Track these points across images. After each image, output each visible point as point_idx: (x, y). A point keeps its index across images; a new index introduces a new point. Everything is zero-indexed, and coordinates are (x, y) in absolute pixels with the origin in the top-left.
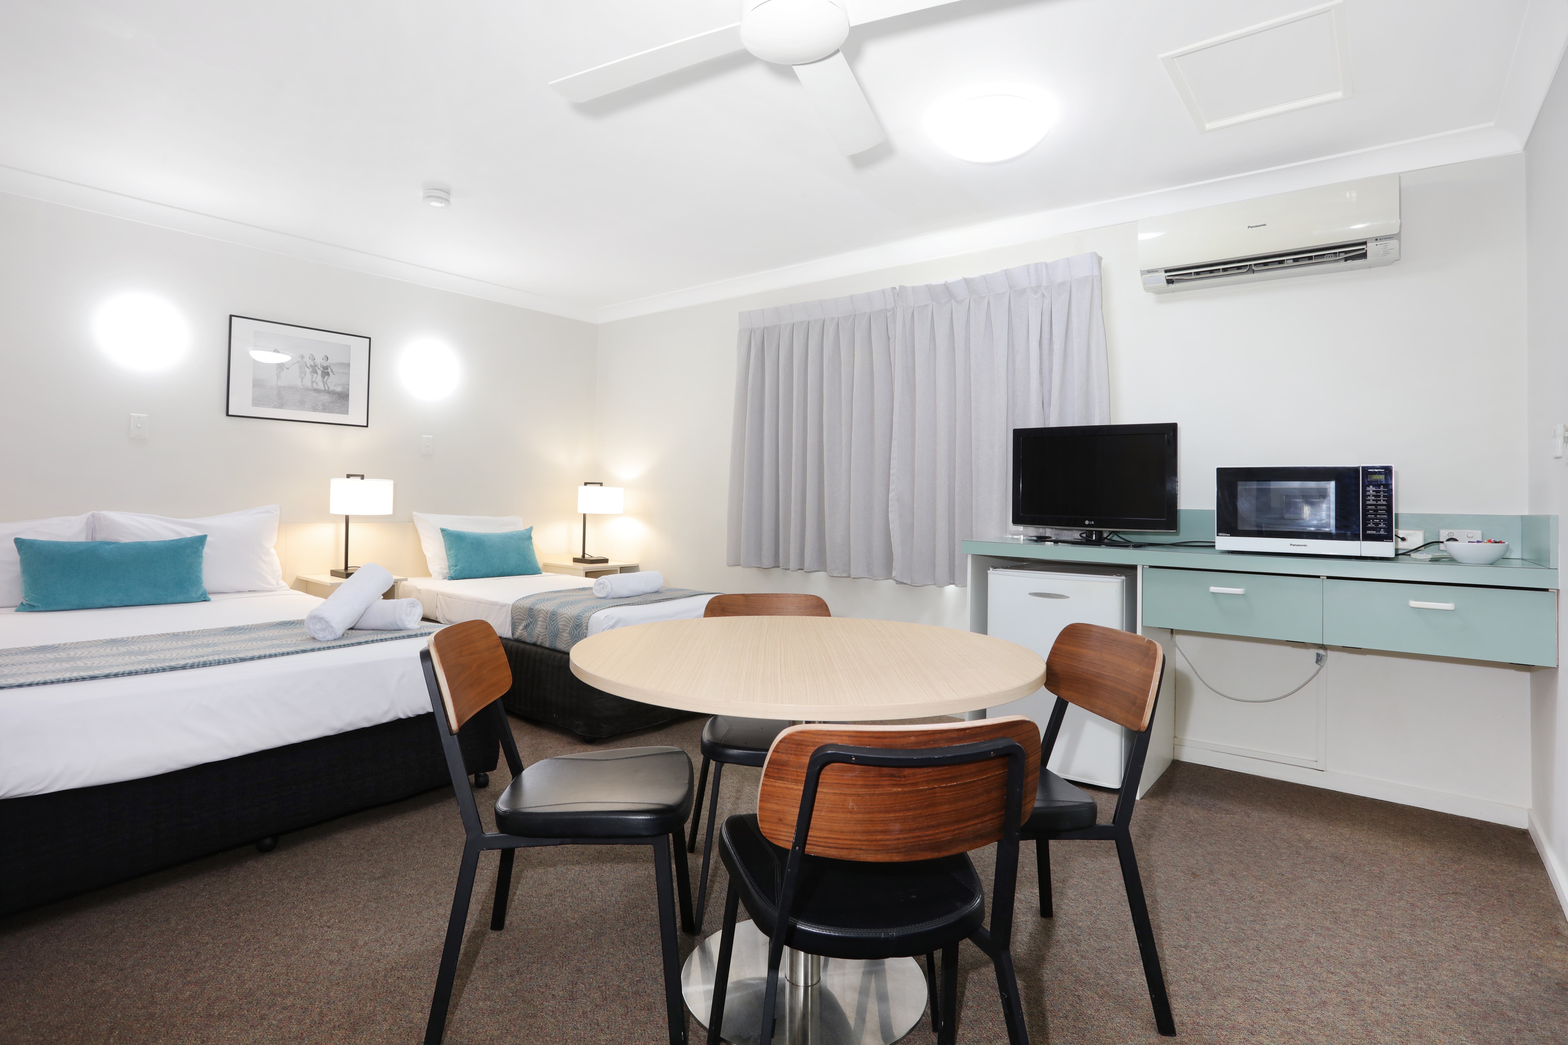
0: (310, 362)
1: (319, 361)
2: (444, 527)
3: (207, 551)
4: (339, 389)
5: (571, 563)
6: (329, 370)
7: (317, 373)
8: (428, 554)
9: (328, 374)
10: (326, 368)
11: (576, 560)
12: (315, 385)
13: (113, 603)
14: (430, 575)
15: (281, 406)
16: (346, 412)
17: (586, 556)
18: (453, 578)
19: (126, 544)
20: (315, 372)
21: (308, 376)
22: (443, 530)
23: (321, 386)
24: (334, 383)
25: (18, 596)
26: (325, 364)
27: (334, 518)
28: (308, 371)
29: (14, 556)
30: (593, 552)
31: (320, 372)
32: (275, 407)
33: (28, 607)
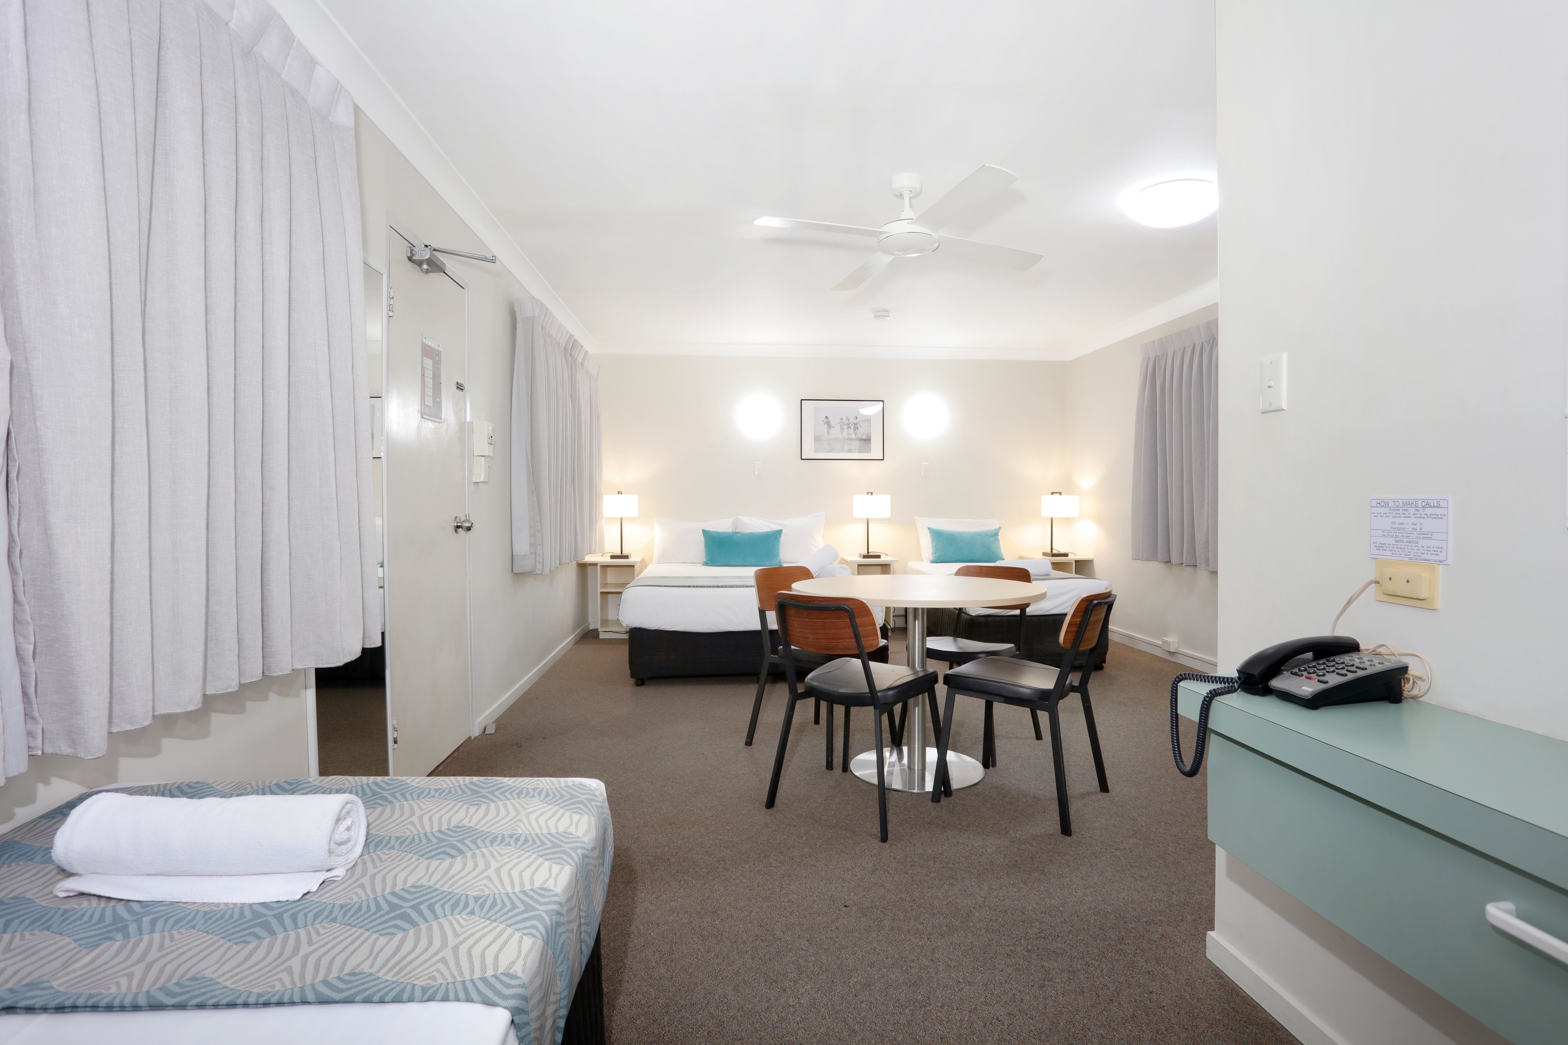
0: (846, 422)
1: (852, 420)
2: (930, 527)
3: (783, 538)
4: (864, 437)
5: (1041, 556)
6: (858, 425)
7: (850, 428)
8: (922, 545)
9: (857, 428)
10: (855, 424)
11: (1045, 554)
12: (850, 435)
13: (739, 564)
14: (922, 560)
15: (830, 451)
16: (870, 451)
17: (1054, 551)
18: (933, 562)
19: (746, 534)
20: (849, 427)
21: (846, 430)
22: (929, 529)
23: (853, 436)
24: (862, 433)
25: (703, 558)
26: (855, 421)
27: (859, 520)
28: (845, 427)
29: (701, 538)
30: (1058, 548)
31: (852, 427)
32: (827, 452)
33: (706, 564)
